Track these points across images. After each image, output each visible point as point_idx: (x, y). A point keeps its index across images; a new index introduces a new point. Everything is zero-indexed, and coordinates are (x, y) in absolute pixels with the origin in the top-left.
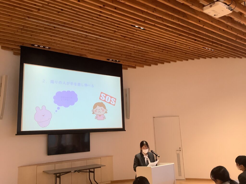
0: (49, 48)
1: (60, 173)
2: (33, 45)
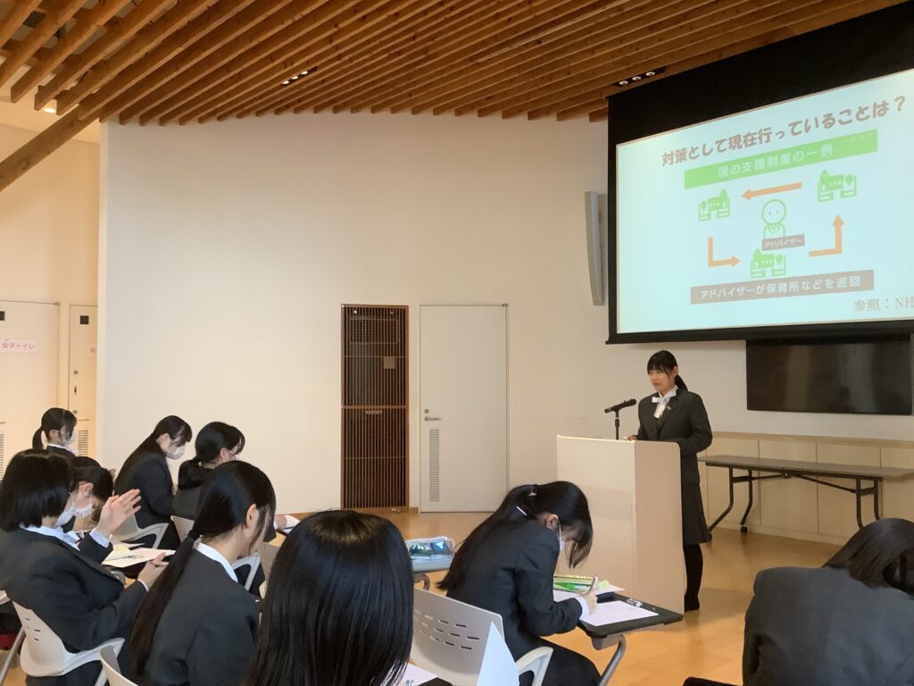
0: (658, 71)
1: (750, 469)
2: (617, 84)
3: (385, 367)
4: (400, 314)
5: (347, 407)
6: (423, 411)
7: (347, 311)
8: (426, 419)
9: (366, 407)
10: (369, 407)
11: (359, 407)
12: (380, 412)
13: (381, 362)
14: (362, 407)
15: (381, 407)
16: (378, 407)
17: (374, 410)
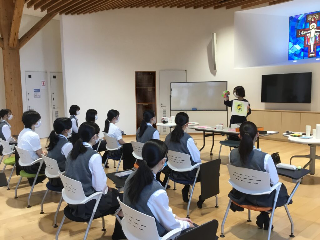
3: (149, 91)
4: (153, 74)
5: (138, 103)
6: (161, 104)
7: (137, 74)
8: (162, 107)
9: (143, 103)
10: (144, 103)
11: (141, 103)
12: (147, 105)
13: (147, 89)
14: (142, 103)
15: (148, 103)
16: (147, 103)
17: (146, 104)
